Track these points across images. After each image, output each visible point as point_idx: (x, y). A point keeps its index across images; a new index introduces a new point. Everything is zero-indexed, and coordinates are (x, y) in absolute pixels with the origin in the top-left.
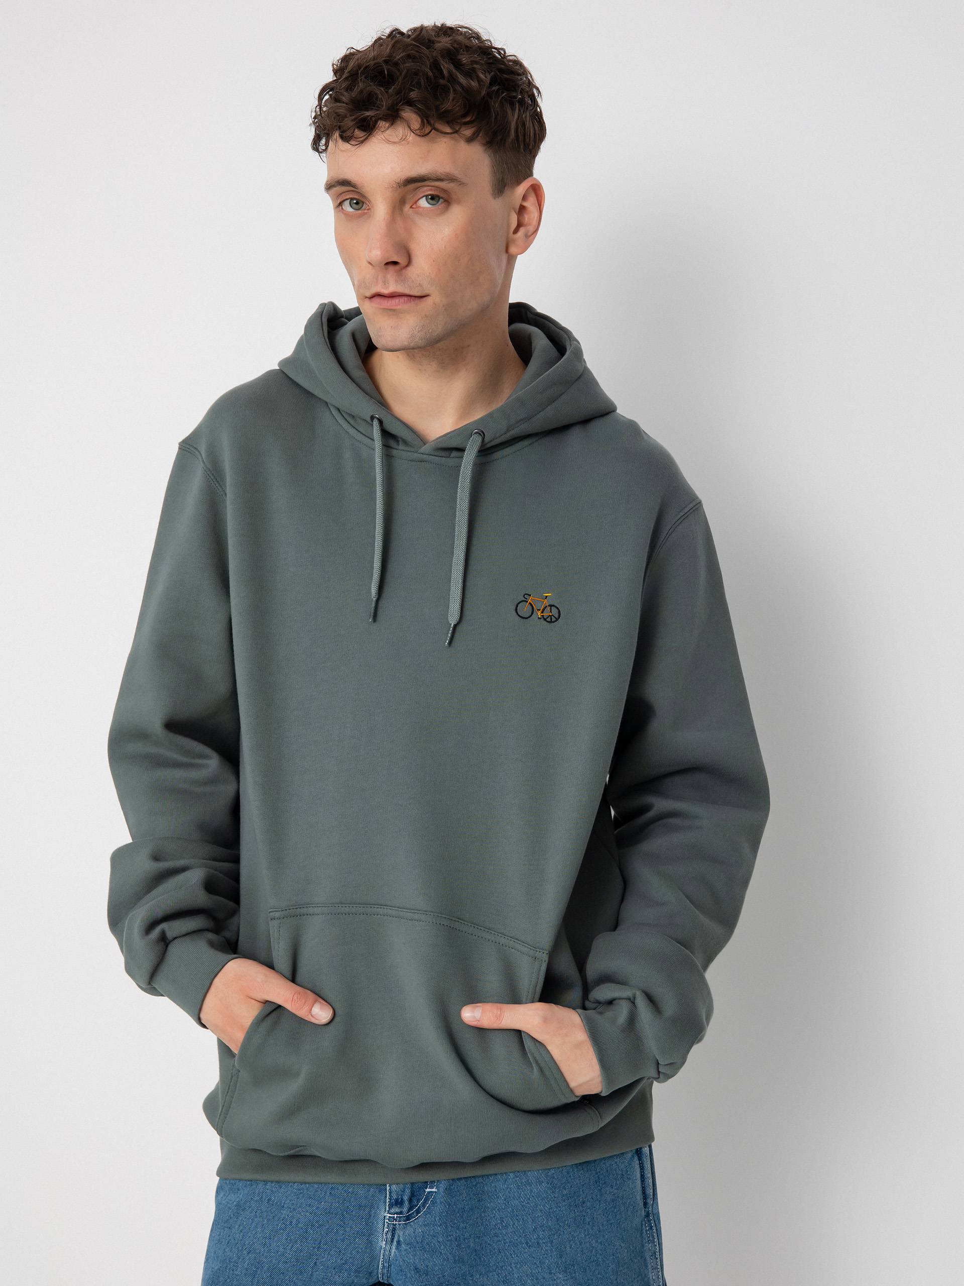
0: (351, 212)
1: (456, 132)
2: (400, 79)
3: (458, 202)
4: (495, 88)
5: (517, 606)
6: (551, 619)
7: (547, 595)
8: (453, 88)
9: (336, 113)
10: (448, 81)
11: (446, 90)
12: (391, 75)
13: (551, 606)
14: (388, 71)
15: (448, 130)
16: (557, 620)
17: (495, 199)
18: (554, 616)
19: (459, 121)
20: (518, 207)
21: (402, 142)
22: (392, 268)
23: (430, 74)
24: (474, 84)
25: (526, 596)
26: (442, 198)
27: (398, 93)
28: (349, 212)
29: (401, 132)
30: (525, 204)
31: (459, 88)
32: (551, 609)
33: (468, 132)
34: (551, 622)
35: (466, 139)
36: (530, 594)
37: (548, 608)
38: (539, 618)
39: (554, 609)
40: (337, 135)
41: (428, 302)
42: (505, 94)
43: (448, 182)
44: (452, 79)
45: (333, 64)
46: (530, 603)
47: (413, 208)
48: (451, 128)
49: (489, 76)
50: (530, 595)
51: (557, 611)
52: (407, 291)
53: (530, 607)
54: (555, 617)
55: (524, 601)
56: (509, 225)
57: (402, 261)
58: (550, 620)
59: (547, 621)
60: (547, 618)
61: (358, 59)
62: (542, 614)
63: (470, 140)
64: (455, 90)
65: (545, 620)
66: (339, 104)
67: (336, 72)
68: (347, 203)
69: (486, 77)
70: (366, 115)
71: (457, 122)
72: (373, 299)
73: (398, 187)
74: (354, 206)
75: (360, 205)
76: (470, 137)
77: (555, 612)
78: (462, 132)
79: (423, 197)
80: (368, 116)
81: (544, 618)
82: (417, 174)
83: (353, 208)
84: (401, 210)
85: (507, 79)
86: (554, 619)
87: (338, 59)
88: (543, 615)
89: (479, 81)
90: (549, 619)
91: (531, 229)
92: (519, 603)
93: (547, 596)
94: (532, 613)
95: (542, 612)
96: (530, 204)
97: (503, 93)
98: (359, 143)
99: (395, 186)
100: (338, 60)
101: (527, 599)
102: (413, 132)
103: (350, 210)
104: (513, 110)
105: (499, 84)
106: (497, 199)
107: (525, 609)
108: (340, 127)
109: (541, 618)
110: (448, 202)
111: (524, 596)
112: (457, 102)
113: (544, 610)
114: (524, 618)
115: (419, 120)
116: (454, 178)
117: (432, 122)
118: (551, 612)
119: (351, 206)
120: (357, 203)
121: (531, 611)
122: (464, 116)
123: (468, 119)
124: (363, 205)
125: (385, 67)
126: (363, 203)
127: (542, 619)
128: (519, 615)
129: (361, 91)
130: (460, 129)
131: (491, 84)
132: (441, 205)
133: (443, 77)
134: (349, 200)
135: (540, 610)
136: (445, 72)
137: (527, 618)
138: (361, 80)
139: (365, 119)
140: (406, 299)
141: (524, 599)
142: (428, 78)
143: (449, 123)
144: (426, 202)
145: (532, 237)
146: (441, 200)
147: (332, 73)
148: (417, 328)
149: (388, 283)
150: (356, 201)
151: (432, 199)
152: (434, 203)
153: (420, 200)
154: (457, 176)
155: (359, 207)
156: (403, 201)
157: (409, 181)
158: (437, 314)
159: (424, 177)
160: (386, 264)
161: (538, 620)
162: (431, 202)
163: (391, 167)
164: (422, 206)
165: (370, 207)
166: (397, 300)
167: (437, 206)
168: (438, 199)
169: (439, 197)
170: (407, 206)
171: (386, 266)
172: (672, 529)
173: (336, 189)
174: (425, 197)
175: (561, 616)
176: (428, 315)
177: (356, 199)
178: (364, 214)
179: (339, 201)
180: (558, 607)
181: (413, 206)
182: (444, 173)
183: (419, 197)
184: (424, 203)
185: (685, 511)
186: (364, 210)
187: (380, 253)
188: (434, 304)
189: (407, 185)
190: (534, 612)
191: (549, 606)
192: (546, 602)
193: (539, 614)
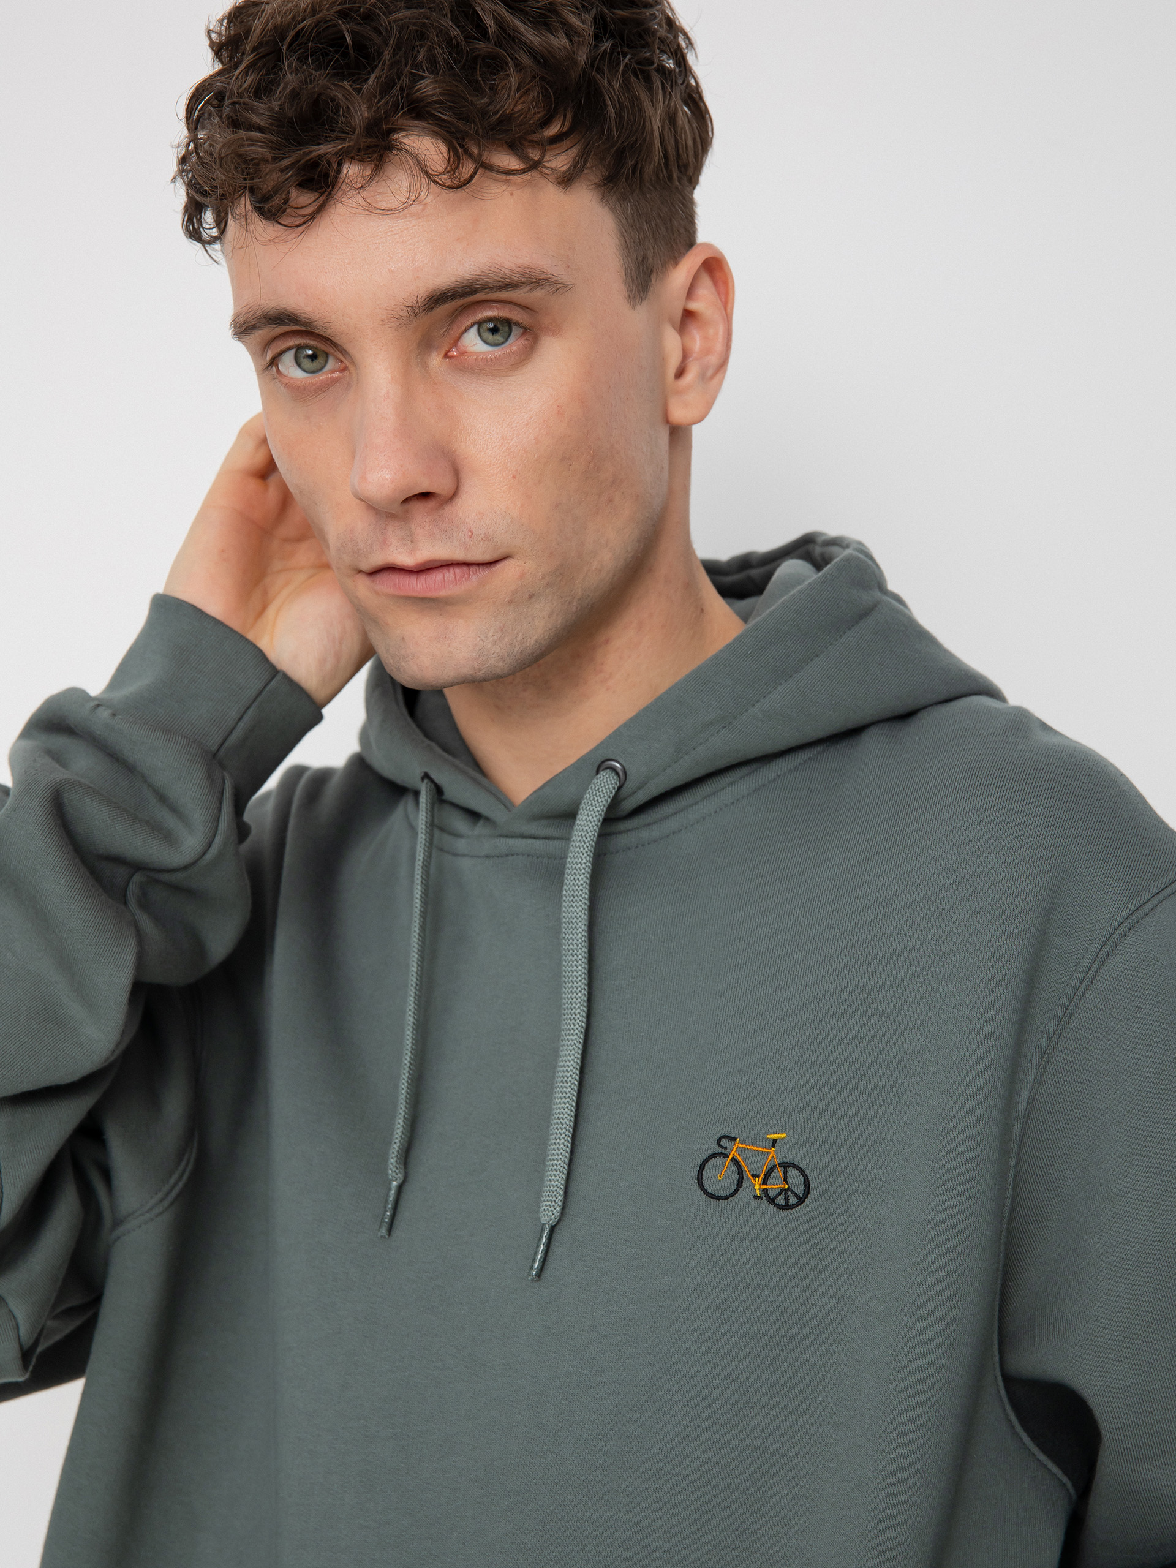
0: (301, 379)
1: (533, 166)
2: (387, 54)
3: (555, 330)
4: (606, 45)
5: (702, 1167)
6: (787, 1199)
7: (775, 1136)
8: (512, 58)
9: (240, 156)
10: (498, 44)
11: (495, 65)
12: (360, 46)
13: (785, 1165)
14: (352, 38)
15: (511, 162)
16: (801, 1200)
17: (634, 308)
18: (793, 1192)
19: (535, 137)
20: (679, 313)
21: (412, 208)
22: (419, 509)
23: (455, 32)
24: (559, 42)
25: (723, 1140)
26: (517, 324)
27: (386, 88)
28: (297, 379)
29: (405, 184)
30: (693, 306)
31: (525, 60)
32: (785, 1173)
33: (560, 161)
34: (786, 1207)
35: (557, 178)
36: (732, 1136)
37: (779, 1172)
38: (756, 1197)
39: (793, 1174)
40: (245, 203)
41: (509, 571)
42: (628, 57)
43: (528, 288)
44: (507, 36)
45: (209, 32)
46: (733, 1159)
47: (451, 357)
48: (523, 157)
49: (588, 18)
50: (735, 1139)
51: (802, 1178)
52: (459, 555)
53: (734, 1168)
54: (795, 1194)
55: (720, 1154)
56: (663, 360)
57: (440, 484)
58: (784, 1201)
59: (778, 1206)
60: (777, 1196)
61: (272, 16)
62: (764, 1187)
63: (566, 181)
64: (518, 65)
65: (772, 1201)
66: (243, 134)
67: (218, 49)
68: (289, 358)
69: (584, 23)
70: (314, 154)
71: (531, 141)
72: (379, 576)
73: (413, 315)
74: (307, 363)
75: (320, 360)
76: (564, 173)
77: (796, 1181)
78: (546, 164)
79: (472, 326)
80: (320, 157)
81: (769, 1198)
82: (453, 279)
83: (305, 371)
84: (425, 366)
85: (624, 21)
86: (793, 1200)
87: (219, 17)
88: (767, 1189)
89: (571, 33)
90: (780, 1201)
91: (713, 359)
92: (707, 1160)
93: (775, 1141)
94: (740, 1184)
95: (764, 1182)
96: (704, 302)
97: (624, 56)
98: (303, 220)
99: (404, 313)
100: (221, 22)
101: (726, 1148)
102: (435, 182)
103: (297, 374)
104: (650, 89)
105: (612, 36)
106: (638, 307)
107: (720, 1176)
108: (252, 191)
109: (761, 1198)
110: (532, 333)
111: (719, 1141)
112: (527, 92)
113: (767, 1175)
114: (718, 1198)
115: (444, 149)
116: (543, 276)
117: (475, 150)
118: (785, 1180)
119: (299, 366)
120: (313, 357)
121: (736, 1182)
122: (546, 123)
123: (553, 130)
124: (326, 361)
125: (344, 27)
126: (330, 354)
127: (765, 1201)
128: (706, 1192)
129: (295, 95)
130: (542, 157)
131: (597, 38)
132: (515, 343)
134: (292, 352)
135: (758, 1176)
136: (489, 22)
137: (726, 1198)
138: (290, 66)
139: (314, 164)
140: (458, 571)
141: (719, 1150)
142: (450, 42)
143: (514, 146)
144: (479, 341)
145: (715, 381)
146: (516, 331)
147: (209, 54)
148: (491, 634)
149: (412, 541)
150: (310, 352)
151: (494, 331)
152: (498, 338)
153: (466, 335)
154: (549, 270)
155: (319, 366)
156: (426, 344)
157: (437, 299)
158: (531, 596)
159: (472, 284)
160: (407, 500)
161: (754, 1203)
162: (489, 336)
163: (391, 272)
164: (471, 349)
165: (348, 364)
166: (437, 576)
167: (507, 343)
168: (507, 329)
169: (508, 323)
170: (434, 354)
171: (407, 506)
172: (1107, 947)
173: (260, 332)
174: (476, 327)
175: (811, 1191)
176: (511, 602)
177: (310, 348)
178: (334, 381)
179: (269, 355)
180: (804, 1168)
181: (448, 351)
182: (519, 269)
183: (461, 330)
184: (473, 342)
185: (1144, 897)
186: (333, 371)
187: (388, 477)
188: (522, 576)
189: (432, 309)
190: (745, 1181)
191: (781, 1165)
192: (774, 1156)
193: (757, 1187)
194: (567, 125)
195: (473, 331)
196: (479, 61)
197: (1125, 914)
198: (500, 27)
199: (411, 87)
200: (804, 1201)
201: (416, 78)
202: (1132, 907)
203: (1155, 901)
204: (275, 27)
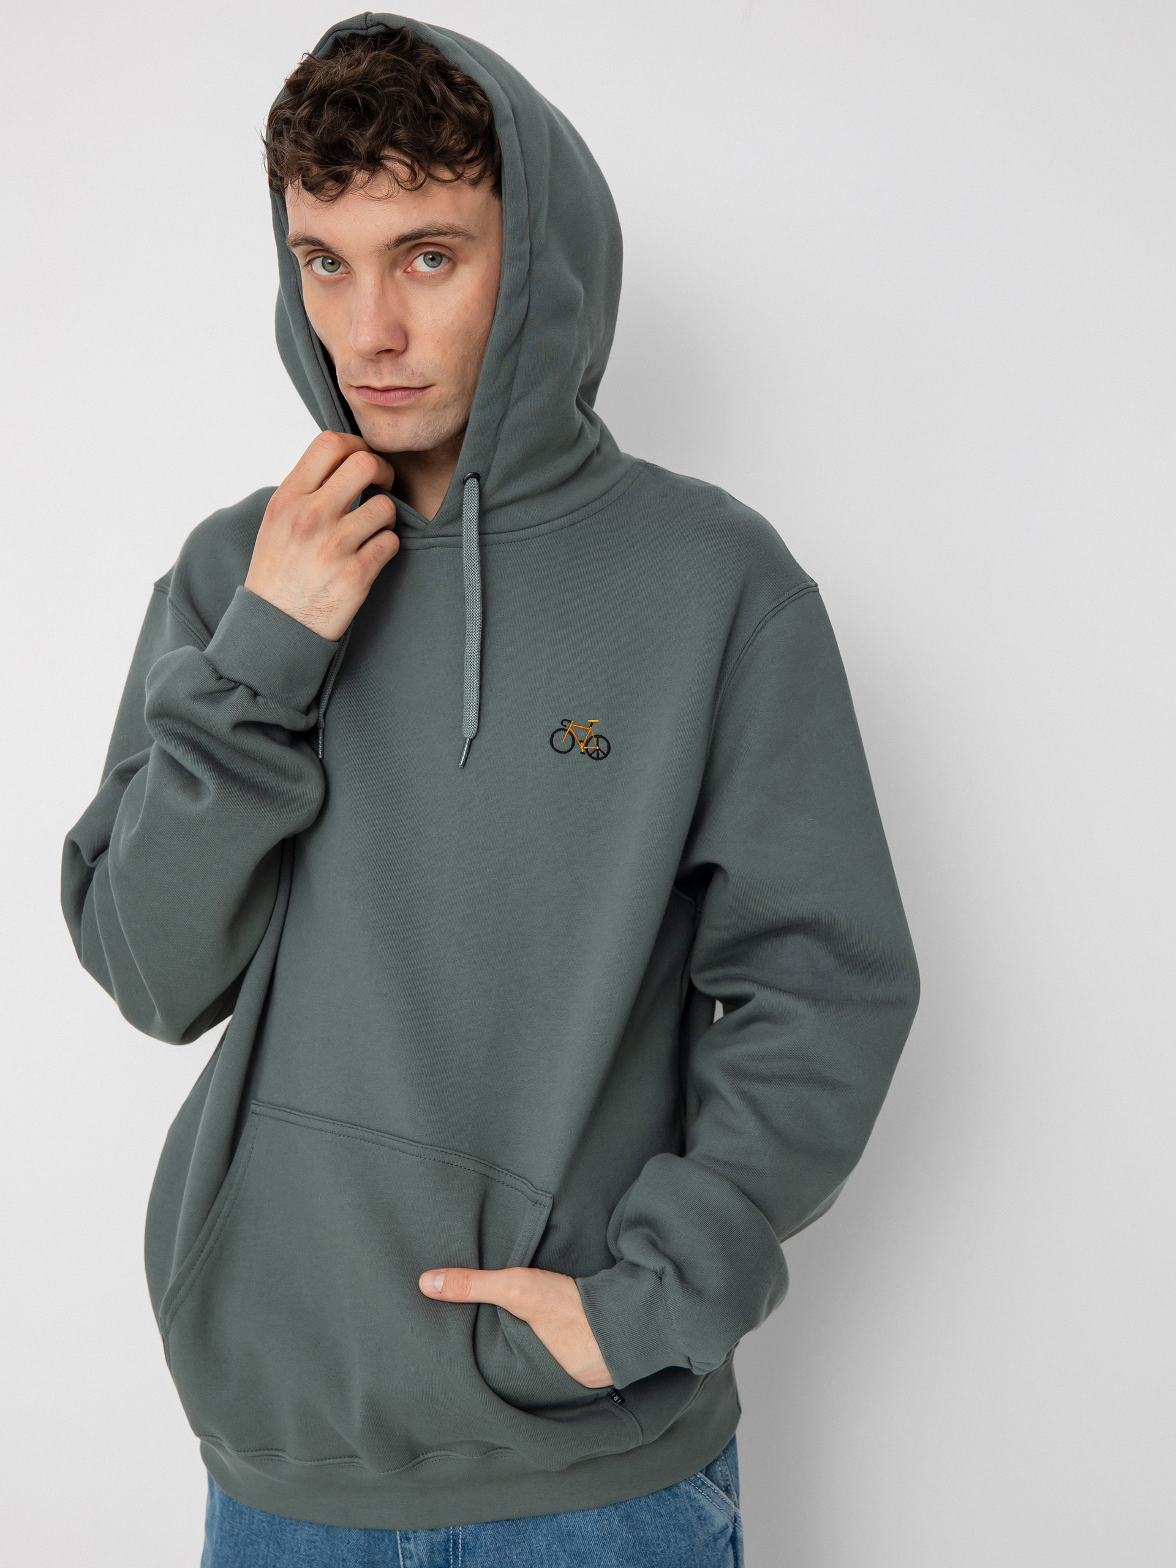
0: (324, 277)
1: (459, 177)
2: (381, 114)
3: (466, 261)
5: (553, 736)
6: (598, 754)
7: (593, 721)
8: (447, 116)
10: (442, 108)
11: (439, 118)
12: (367, 106)
13: (597, 737)
14: (362, 103)
15: (447, 175)
16: (606, 756)
18: (601, 751)
19: (461, 159)
21: (390, 198)
22: (385, 356)
23: (419, 102)
24: (472, 109)
25: (564, 722)
26: (444, 255)
27: (379, 133)
28: (322, 275)
29: (386, 185)
31: (454, 116)
32: (597, 741)
33: (472, 172)
34: (598, 758)
35: (470, 182)
36: (569, 719)
37: (594, 740)
38: (582, 753)
39: (602, 742)
40: (298, 180)
41: (433, 393)
43: (451, 236)
44: (446, 103)
46: (569, 732)
47: (408, 272)
48: (453, 171)
50: (570, 721)
51: (606, 744)
52: (406, 384)
53: (570, 737)
54: (603, 752)
55: (563, 729)
57: (397, 345)
58: (597, 756)
59: (593, 758)
60: (593, 753)
62: (586, 748)
63: (475, 183)
64: (451, 120)
65: (590, 755)
68: (319, 261)
70: (338, 170)
71: (459, 162)
72: (361, 390)
73: (388, 249)
74: (329, 267)
75: (336, 266)
77: (603, 744)
78: (466, 175)
79: (420, 256)
80: (342, 172)
81: (588, 753)
82: (411, 229)
83: (327, 271)
84: (392, 276)
86: (601, 755)
89: (478, 104)
90: (595, 755)
92: (555, 733)
93: (592, 723)
94: (573, 745)
95: (586, 745)
98: (330, 197)
99: (383, 248)
101: (565, 726)
102: (402, 186)
103: (324, 273)
107: (563, 740)
108: (303, 174)
109: (584, 753)
110: (454, 263)
111: (562, 722)
112: (456, 135)
113: (588, 742)
114: (561, 752)
115: (408, 168)
116: (460, 231)
117: (426, 167)
118: (598, 745)
119: (324, 267)
120: (332, 264)
121: (571, 744)
122: (466, 151)
123: (470, 155)
124: (338, 267)
125: (359, 96)
126: (340, 264)
127: (586, 755)
128: (555, 749)
130: (463, 171)
132: (444, 267)
133: (434, 101)
134: (322, 258)
135: (583, 742)
136: (438, 96)
137: (565, 752)
140: (404, 392)
141: (563, 727)
142: (415, 107)
143: (450, 165)
144: (424, 264)
146: (445, 260)
148: (421, 425)
149: (380, 374)
150: (330, 261)
151: (433, 259)
152: (434, 263)
153: (417, 260)
154: (464, 228)
155: (335, 269)
156: (393, 265)
157: (402, 240)
158: (445, 406)
159: (421, 232)
160: (378, 353)
161: (581, 755)
162: (430, 263)
163: (377, 226)
164: (419, 269)
165: (351, 271)
166: (392, 394)
167: (439, 267)
168: (440, 259)
169: (441, 256)
170: (398, 270)
171: (378, 355)
172: (761, 625)
173: (302, 247)
174: (423, 256)
175: (611, 751)
176: (433, 409)
177: (331, 258)
178: (342, 280)
179: (308, 260)
180: (608, 739)
181: (406, 269)
182: (446, 225)
183: (413, 258)
184: (421, 265)
185: (781, 600)
186: (342, 273)
187: (369, 340)
188: (441, 396)
189: (398, 246)
190: (575, 744)
191: (595, 736)
192: (592, 731)
193: (582, 747)
194: (477, 153)
195: (421, 258)
196: (431, 117)
197: (771, 608)
198: (444, 98)
199: (392, 133)
200: (607, 756)
201: (395, 128)
202: (775, 604)
203: (786, 603)
204: (321, 87)
